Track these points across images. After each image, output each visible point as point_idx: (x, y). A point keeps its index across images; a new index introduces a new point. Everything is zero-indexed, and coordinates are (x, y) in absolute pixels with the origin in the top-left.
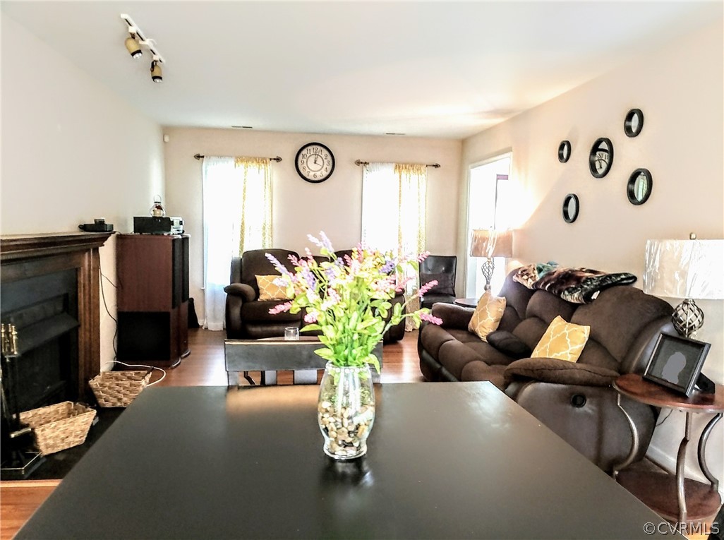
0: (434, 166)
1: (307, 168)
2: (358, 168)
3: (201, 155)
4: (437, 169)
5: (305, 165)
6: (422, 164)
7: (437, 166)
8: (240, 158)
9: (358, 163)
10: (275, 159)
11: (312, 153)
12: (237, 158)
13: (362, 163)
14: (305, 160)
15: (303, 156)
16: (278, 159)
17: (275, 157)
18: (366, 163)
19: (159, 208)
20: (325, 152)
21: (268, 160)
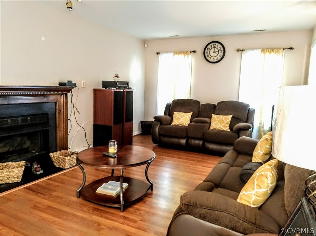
0: (289, 49)
1: (209, 56)
2: (239, 53)
3: (159, 52)
4: (292, 51)
5: (208, 54)
6: (280, 49)
7: (291, 49)
8: (176, 53)
9: (239, 50)
10: (192, 52)
11: (212, 47)
12: (174, 53)
13: (240, 50)
14: (209, 51)
15: (208, 49)
16: (194, 52)
17: (193, 51)
18: (243, 50)
19: (117, 77)
20: (220, 46)
21: (189, 53)
